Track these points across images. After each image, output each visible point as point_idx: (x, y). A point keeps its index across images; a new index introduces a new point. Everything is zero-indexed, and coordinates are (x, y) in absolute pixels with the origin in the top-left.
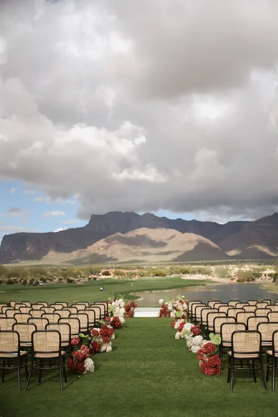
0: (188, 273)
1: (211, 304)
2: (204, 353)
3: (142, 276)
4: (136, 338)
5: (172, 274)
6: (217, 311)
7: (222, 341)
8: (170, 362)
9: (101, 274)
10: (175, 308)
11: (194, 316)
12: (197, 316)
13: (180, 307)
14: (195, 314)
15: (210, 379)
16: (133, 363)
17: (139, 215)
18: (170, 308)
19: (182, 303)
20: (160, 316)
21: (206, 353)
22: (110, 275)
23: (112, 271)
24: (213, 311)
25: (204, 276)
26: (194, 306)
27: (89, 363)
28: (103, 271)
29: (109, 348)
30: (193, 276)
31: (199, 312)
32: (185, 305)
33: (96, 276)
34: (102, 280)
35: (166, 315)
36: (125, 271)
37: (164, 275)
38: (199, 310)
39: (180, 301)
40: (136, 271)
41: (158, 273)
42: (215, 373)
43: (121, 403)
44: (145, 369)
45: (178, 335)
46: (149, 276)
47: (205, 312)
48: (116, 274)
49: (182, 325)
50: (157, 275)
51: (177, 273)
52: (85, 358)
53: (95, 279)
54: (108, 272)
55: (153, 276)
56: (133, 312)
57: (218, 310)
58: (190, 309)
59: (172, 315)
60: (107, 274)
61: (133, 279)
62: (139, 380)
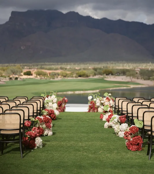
0: (112, 74)
1: (136, 100)
2: (129, 134)
3: (65, 76)
4: (70, 127)
5: (95, 75)
6: (140, 104)
7: (144, 126)
8: (102, 143)
9: (22, 74)
10: (102, 104)
11: (120, 110)
12: (123, 110)
13: (107, 103)
14: (122, 108)
15: (134, 153)
16: (72, 143)
17: (62, 14)
18: (98, 104)
19: (109, 100)
20: (89, 111)
21: (131, 134)
22: (32, 75)
23: (34, 71)
24: (137, 104)
25: (129, 77)
26: (121, 101)
27: (39, 141)
28: (25, 71)
29: (50, 133)
30: (117, 77)
31: (125, 106)
32: (111, 102)
33: (17, 76)
34: (24, 80)
35: (94, 110)
36: (48, 72)
37: (87, 76)
38: (125, 104)
39: (107, 98)
40: (59, 71)
41: (82, 74)
42: (138, 150)
43: (69, 164)
44: (82, 147)
45: (106, 125)
46: (72, 77)
47: (130, 105)
48: (39, 74)
49: (110, 116)
50: (80, 76)
51: (100, 74)
52: (36, 136)
53: (16, 78)
54: (30, 72)
55: (76, 77)
56: (65, 107)
57: (142, 103)
58: (117, 104)
59: (100, 110)
60: (29, 73)
61: (56, 79)
62: (80, 152)
